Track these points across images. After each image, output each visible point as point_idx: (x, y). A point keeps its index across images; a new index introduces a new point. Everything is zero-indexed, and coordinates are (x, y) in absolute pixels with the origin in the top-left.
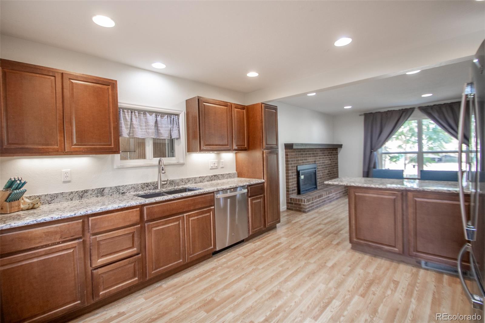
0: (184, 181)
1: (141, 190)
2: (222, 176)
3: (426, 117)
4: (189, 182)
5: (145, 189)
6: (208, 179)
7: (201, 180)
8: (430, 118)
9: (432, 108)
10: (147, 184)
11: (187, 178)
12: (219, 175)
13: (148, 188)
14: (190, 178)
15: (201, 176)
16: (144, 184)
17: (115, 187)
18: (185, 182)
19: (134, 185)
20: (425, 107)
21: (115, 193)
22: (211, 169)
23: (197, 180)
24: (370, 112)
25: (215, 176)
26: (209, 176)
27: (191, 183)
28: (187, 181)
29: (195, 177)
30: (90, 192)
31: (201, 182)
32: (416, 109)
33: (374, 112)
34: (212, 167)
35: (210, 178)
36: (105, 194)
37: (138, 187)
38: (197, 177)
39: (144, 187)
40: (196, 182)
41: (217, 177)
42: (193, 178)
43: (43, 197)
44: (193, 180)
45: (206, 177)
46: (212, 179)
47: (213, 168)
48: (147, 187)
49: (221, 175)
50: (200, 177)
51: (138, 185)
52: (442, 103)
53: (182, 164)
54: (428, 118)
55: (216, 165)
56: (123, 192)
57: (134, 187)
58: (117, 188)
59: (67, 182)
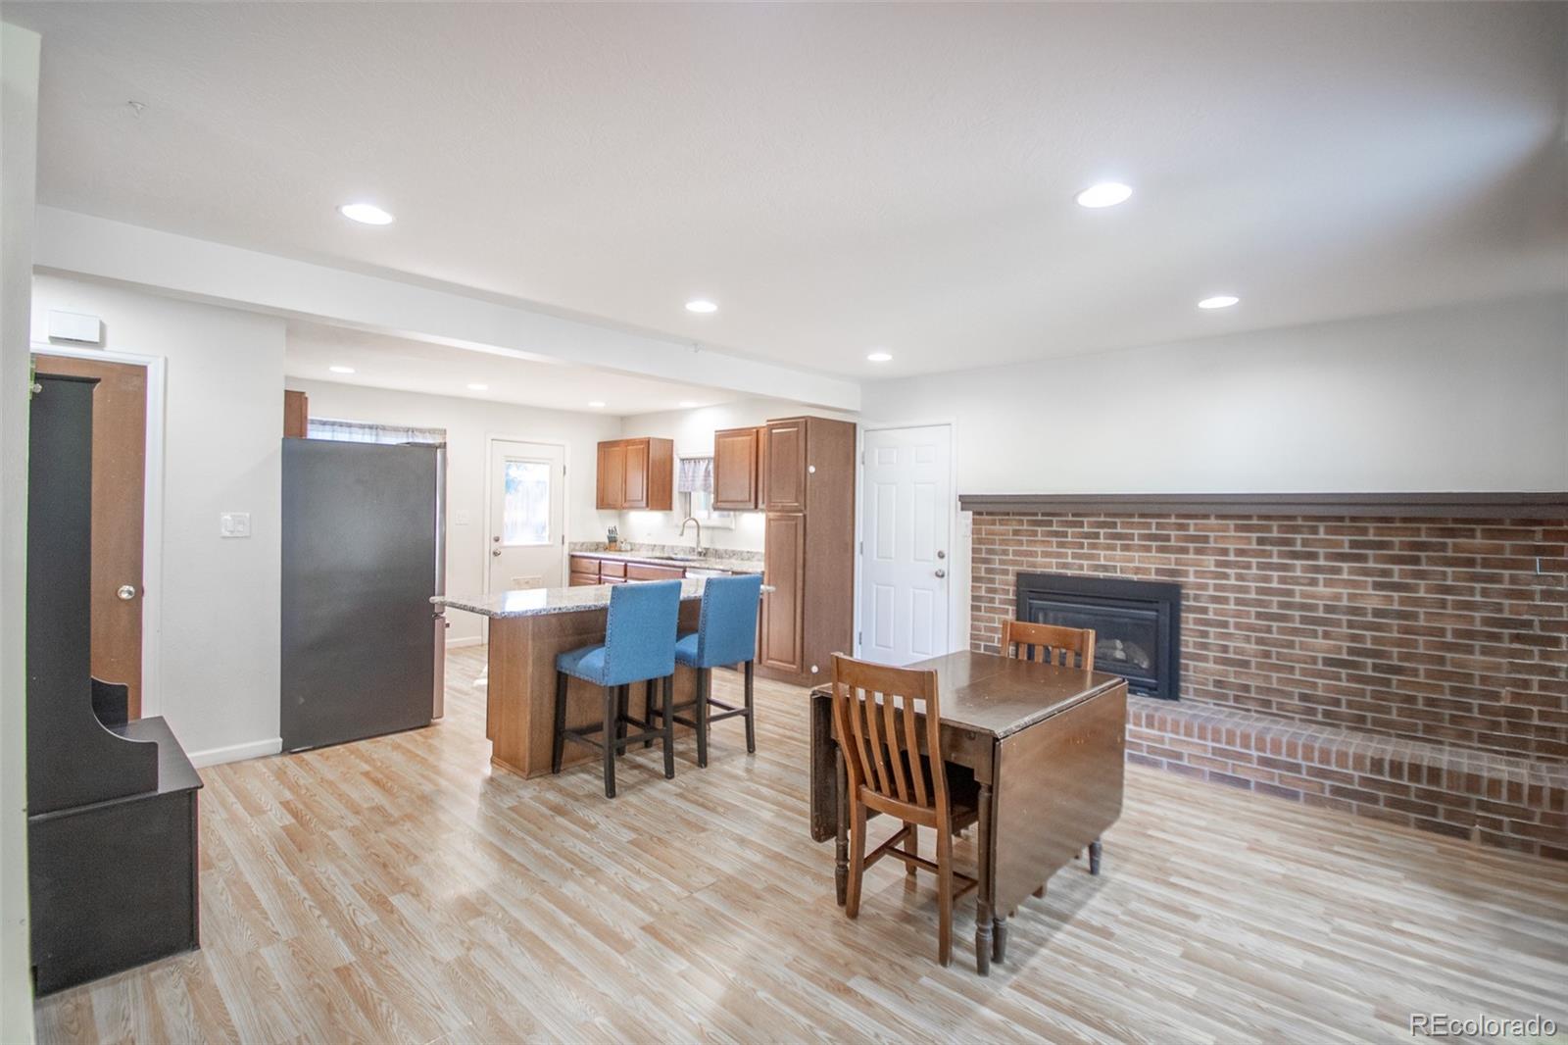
13: (691, 553)
30: (657, 547)
36: (665, 551)
43: (636, 544)
53: (727, 529)
57: (683, 550)
58: (673, 547)
59: (649, 535)
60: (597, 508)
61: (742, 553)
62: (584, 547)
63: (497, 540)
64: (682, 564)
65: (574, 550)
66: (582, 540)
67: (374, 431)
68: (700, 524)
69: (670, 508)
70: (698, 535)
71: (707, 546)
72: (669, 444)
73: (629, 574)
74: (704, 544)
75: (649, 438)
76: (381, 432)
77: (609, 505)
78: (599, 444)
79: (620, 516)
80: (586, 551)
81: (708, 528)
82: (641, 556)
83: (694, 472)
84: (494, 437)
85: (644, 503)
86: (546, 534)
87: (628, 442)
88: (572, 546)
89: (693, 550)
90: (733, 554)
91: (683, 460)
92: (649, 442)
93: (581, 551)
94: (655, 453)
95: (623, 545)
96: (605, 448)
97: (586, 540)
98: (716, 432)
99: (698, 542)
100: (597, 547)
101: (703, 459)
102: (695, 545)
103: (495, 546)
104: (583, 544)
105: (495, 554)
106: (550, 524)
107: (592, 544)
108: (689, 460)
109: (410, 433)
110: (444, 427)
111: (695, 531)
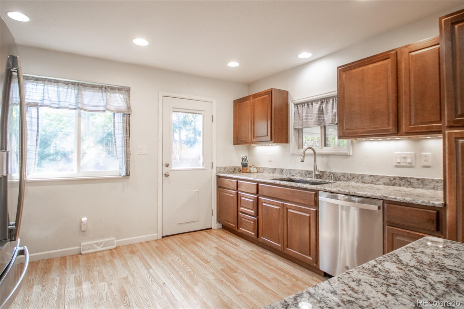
0: (346, 176)
1: (304, 176)
2: (420, 182)
4: (353, 179)
5: (307, 176)
6: (387, 181)
7: (373, 180)
10: (309, 171)
11: (351, 174)
12: (413, 178)
13: (309, 176)
14: (355, 174)
15: (374, 174)
16: (307, 171)
17: (289, 170)
18: (348, 178)
19: (300, 171)
21: (288, 174)
22: (397, 166)
23: (365, 179)
25: (402, 179)
26: (389, 178)
27: (357, 181)
28: (350, 177)
29: (362, 173)
30: (277, 170)
31: (372, 182)
34: (399, 163)
35: (391, 180)
36: (284, 173)
37: (302, 173)
38: (367, 175)
39: (307, 174)
40: (363, 180)
41: (408, 181)
42: (360, 175)
43: (261, 168)
44: (359, 178)
45: (383, 177)
46: (395, 183)
47: (402, 164)
48: (309, 174)
49: (418, 179)
50: (371, 176)
51: (302, 171)
53: (347, 156)
55: (409, 161)
56: (293, 174)
57: (300, 172)
58: (290, 171)
59: (270, 161)
60: (234, 144)
61: (363, 176)
62: (226, 170)
63: (167, 166)
64: (315, 187)
65: (220, 172)
66: (224, 165)
67: (77, 87)
68: (316, 152)
69: (287, 141)
70: (315, 161)
71: (323, 170)
72: (285, 94)
73: (260, 193)
74: (321, 168)
75: (272, 89)
76: (82, 88)
77: (242, 141)
78: (234, 101)
79: (249, 149)
80: (227, 173)
81: (323, 155)
82: (266, 178)
83: (307, 112)
84: (165, 94)
85: (269, 138)
86: (201, 161)
87: (255, 96)
88: (218, 170)
89: (309, 173)
90: (353, 177)
91: (297, 105)
92: (272, 91)
93: (224, 173)
94: (276, 101)
95: (252, 169)
96: (238, 103)
97: (228, 166)
98: (338, 68)
99: (315, 166)
100: (234, 170)
101: (316, 101)
102: (311, 169)
103: (166, 170)
104: (225, 168)
105: (167, 175)
106: (203, 155)
107: (231, 168)
108: (302, 104)
109: (104, 89)
110: (130, 86)
111: (313, 158)
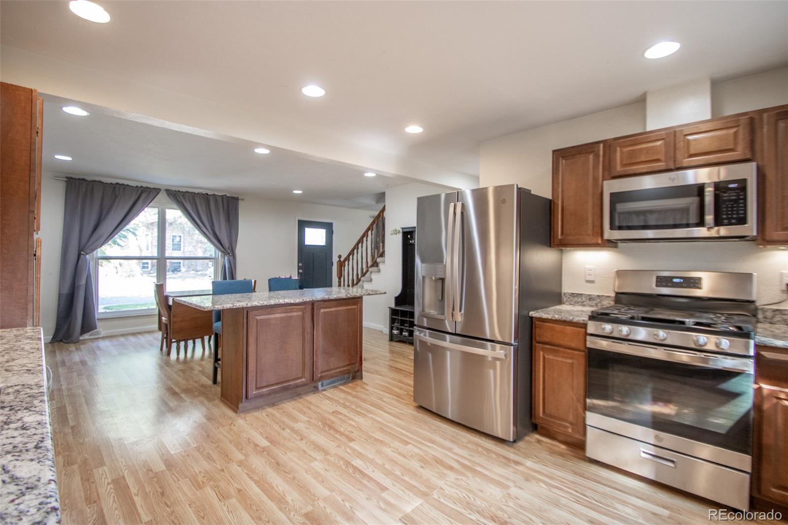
3: (175, 206)
8: (180, 209)
9: (183, 196)
20: (175, 191)
24: (81, 177)
32: (162, 191)
33: (89, 178)
52: (197, 191)
54: (178, 208)
